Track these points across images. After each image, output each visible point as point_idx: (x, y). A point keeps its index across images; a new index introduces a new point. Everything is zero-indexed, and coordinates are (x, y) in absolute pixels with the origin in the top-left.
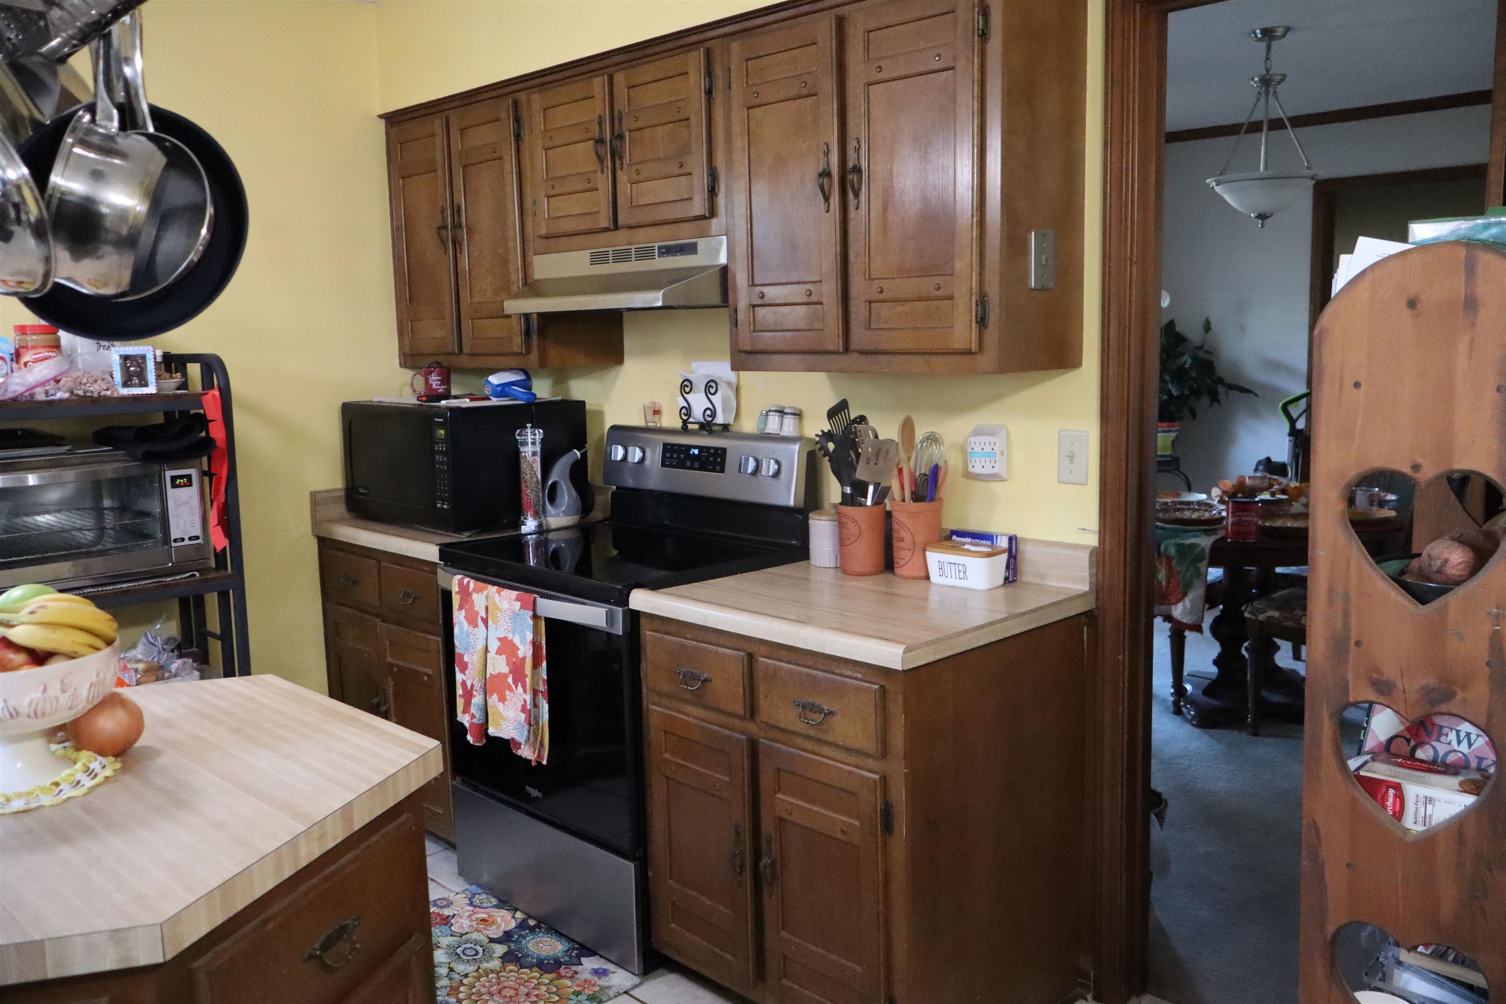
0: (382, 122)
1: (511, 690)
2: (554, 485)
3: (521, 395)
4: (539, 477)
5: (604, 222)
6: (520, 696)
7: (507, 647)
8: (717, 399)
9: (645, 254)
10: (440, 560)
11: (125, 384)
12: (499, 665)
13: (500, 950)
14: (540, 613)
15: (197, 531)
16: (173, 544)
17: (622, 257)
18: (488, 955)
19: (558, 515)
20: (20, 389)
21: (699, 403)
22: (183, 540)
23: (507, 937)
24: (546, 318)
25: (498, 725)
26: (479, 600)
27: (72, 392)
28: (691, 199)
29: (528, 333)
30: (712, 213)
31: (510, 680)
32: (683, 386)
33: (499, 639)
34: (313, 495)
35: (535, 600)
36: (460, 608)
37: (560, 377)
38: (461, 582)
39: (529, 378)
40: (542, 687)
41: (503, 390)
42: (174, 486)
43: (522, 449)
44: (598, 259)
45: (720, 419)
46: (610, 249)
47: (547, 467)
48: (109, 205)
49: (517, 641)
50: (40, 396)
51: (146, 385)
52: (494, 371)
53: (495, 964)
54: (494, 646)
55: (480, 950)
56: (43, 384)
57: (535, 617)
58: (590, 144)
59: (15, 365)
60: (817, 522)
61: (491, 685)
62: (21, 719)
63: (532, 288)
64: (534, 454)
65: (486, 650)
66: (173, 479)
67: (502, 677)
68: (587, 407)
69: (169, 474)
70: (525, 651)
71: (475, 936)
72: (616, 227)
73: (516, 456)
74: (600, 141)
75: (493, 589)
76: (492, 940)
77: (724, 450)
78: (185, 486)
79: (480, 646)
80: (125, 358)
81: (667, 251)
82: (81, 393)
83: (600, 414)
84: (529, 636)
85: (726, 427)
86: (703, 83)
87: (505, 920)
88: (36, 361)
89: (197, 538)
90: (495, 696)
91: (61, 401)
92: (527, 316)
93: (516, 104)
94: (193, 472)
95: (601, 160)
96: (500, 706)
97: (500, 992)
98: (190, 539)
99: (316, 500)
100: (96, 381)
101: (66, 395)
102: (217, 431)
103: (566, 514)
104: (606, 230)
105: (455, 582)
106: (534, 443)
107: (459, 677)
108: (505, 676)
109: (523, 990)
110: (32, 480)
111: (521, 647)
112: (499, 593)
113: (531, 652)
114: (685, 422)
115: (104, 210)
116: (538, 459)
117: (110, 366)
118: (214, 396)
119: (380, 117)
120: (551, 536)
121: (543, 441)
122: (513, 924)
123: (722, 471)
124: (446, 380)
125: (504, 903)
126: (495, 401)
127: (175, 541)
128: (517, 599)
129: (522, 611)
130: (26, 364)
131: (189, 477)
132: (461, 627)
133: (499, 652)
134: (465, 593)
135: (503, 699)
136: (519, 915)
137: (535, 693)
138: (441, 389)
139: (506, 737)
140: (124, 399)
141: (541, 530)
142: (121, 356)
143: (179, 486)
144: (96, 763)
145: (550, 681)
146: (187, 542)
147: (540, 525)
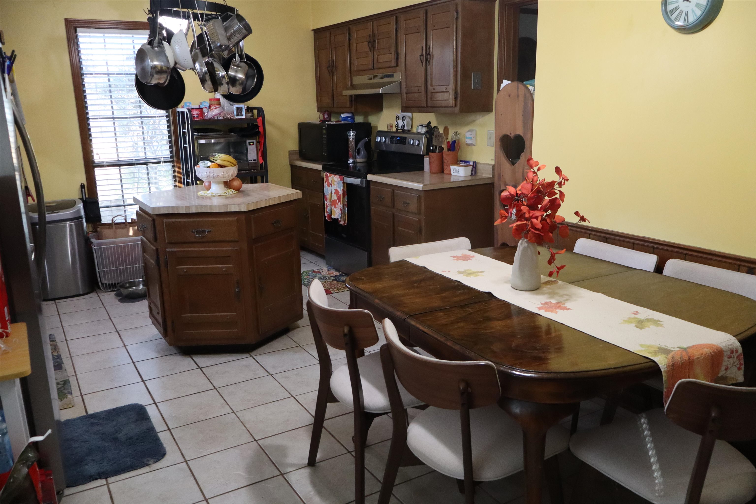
0: (313, 32)
1: (338, 204)
2: (359, 149)
3: (350, 121)
4: (354, 146)
5: (371, 67)
6: (340, 206)
7: (337, 192)
8: (405, 122)
9: (381, 77)
10: (322, 169)
11: (237, 115)
12: (335, 197)
13: (333, 278)
14: (345, 181)
15: (255, 158)
16: (249, 162)
17: (375, 78)
18: (329, 279)
19: (360, 158)
20: (211, 116)
21: (400, 123)
22: (252, 160)
23: (336, 276)
24: (357, 96)
25: (334, 215)
26: (330, 179)
27: (223, 117)
28: (391, 61)
29: (351, 101)
30: (397, 65)
31: (337, 201)
32: (396, 118)
33: (335, 190)
34: (290, 151)
35: (343, 178)
36: (326, 182)
37: (366, 115)
38: (326, 174)
39: (353, 115)
40: (346, 203)
41: (345, 119)
42: (249, 145)
43: (349, 137)
44: (370, 78)
45: (406, 128)
46: (373, 75)
47: (356, 144)
48: (239, 77)
49: (339, 190)
50: (216, 118)
51: (242, 116)
52: (343, 113)
53: (331, 280)
54: (333, 192)
55: (328, 278)
56: (216, 115)
57: (343, 183)
58: (367, 43)
59: (209, 110)
60: (426, 158)
61: (333, 203)
62: (220, 178)
63: (353, 87)
64: (353, 139)
65: (332, 193)
66: (249, 143)
67: (335, 200)
68: (372, 125)
69: (248, 141)
70: (341, 193)
71: (327, 276)
72: (374, 69)
73: (347, 139)
74: (370, 42)
75: (333, 175)
76: (331, 277)
77: (406, 138)
78: (252, 145)
79: (330, 192)
80: (237, 108)
81: (387, 76)
82: (226, 118)
83: (376, 127)
84: (342, 188)
85: (409, 131)
86: (395, 27)
87: (337, 273)
88: (215, 109)
89: (255, 160)
90: (333, 206)
91: (221, 120)
92: (351, 96)
93: (349, 29)
94: (254, 141)
95: (370, 49)
96: (335, 209)
97: (330, 285)
98: (254, 160)
99: (291, 153)
100: (230, 114)
101: (222, 118)
102: (261, 129)
103: (362, 158)
104: (371, 69)
105: (325, 174)
106: (353, 136)
107: (325, 202)
108: (336, 200)
109: (336, 285)
110: (213, 141)
111: (340, 192)
112: (335, 176)
113: (342, 193)
114: (397, 129)
115: (238, 78)
116: (354, 140)
117: (233, 110)
118: (260, 119)
119: (312, 30)
120: (358, 165)
121: (356, 135)
122: (338, 274)
123: (405, 144)
124: (330, 116)
125: (337, 270)
126: (343, 122)
127: (249, 160)
128: (339, 178)
129: (340, 181)
130: (212, 109)
131: (253, 142)
132: (326, 188)
133: (335, 194)
134: (327, 177)
135: (335, 207)
136: (340, 273)
137: (343, 205)
138: (328, 119)
139: (336, 218)
140: (237, 119)
141: (354, 163)
142: (236, 107)
143: (251, 145)
144: (233, 191)
145: (347, 201)
146: (253, 161)
147: (354, 161)
